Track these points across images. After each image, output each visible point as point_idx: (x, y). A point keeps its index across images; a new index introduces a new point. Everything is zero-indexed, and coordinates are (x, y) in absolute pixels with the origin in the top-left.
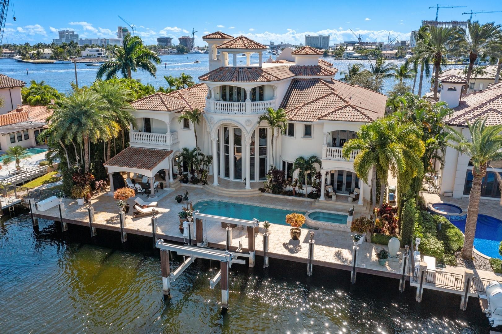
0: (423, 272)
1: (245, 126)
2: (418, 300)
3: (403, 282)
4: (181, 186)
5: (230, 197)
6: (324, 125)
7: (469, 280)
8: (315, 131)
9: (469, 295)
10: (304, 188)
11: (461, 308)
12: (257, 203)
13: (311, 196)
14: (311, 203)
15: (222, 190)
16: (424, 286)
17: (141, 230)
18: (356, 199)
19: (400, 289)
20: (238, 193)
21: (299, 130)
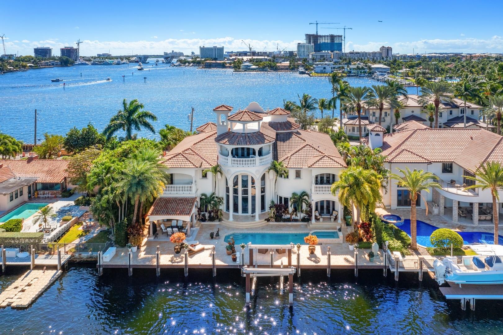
0: (397, 262)
1: (255, 175)
2: (397, 279)
3: (385, 270)
4: (202, 225)
5: (246, 229)
6: (313, 171)
7: (421, 261)
8: (303, 174)
9: (422, 271)
10: (298, 215)
11: (420, 280)
12: (269, 231)
13: (304, 220)
14: (306, 225)
15: (238, 224)
16: (399, 270)
17: (202, 264)
18: (336, 218)
19: (384, 275)
20: (251, 225)
21: (292, 174)
